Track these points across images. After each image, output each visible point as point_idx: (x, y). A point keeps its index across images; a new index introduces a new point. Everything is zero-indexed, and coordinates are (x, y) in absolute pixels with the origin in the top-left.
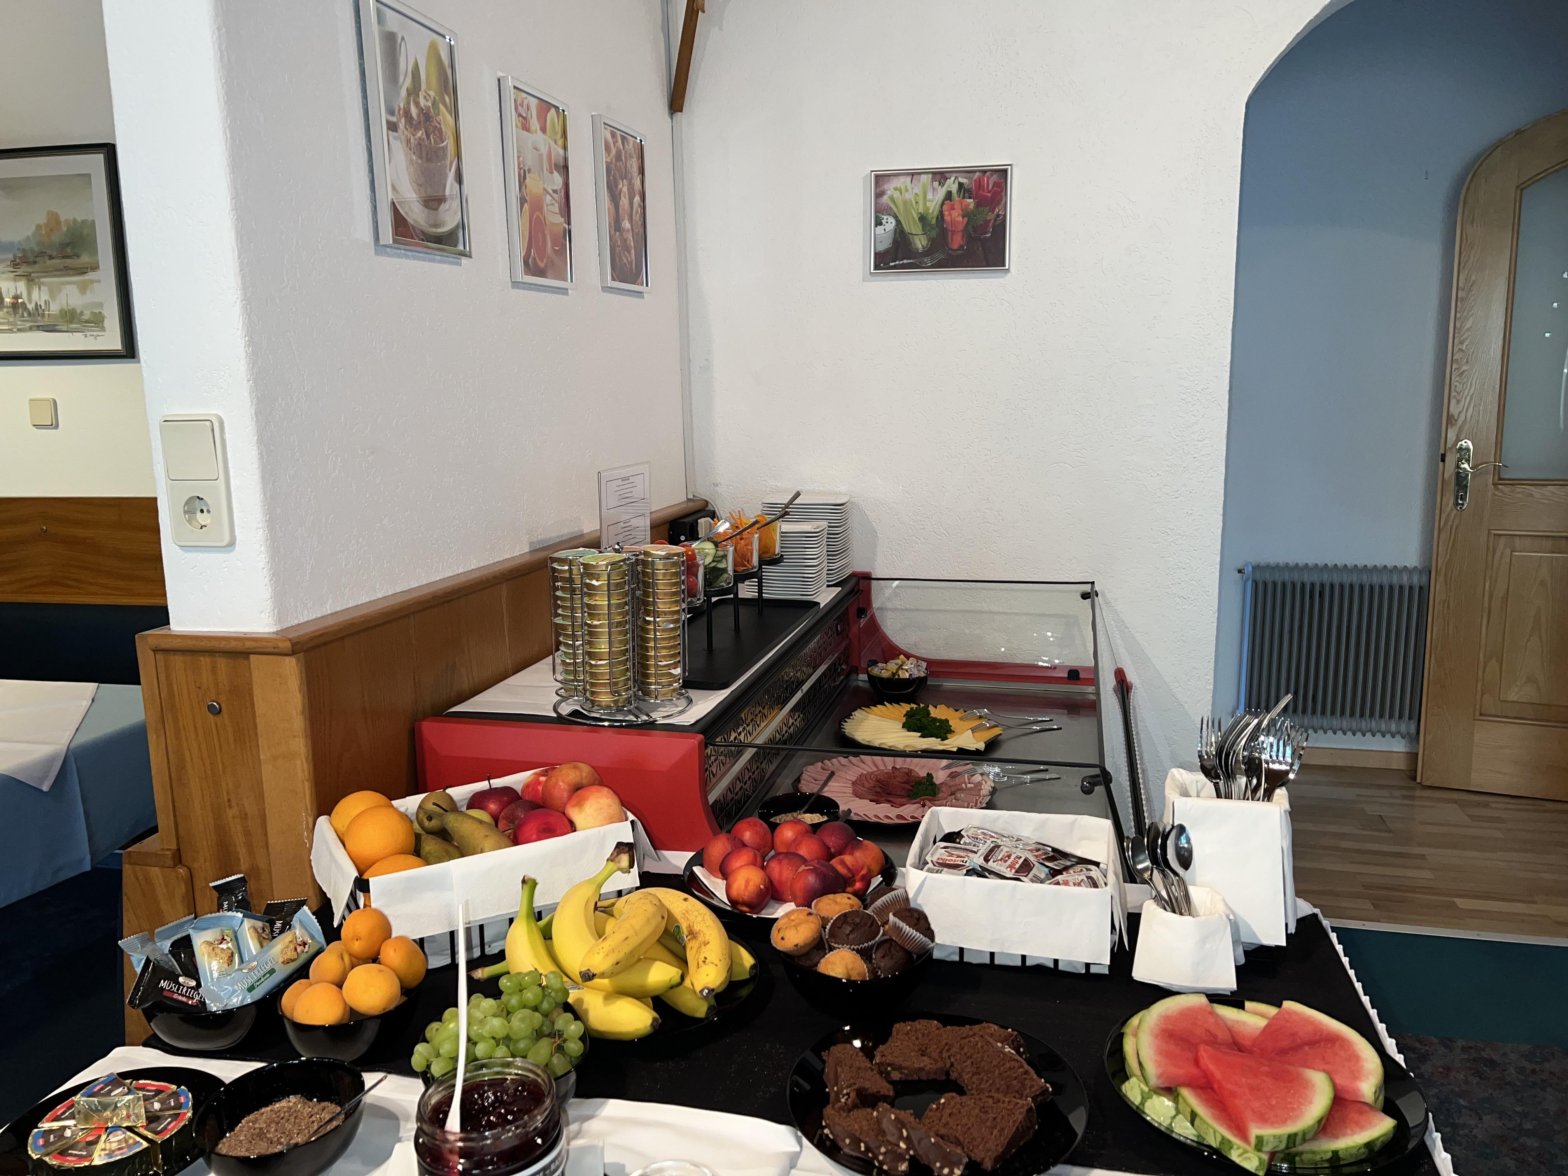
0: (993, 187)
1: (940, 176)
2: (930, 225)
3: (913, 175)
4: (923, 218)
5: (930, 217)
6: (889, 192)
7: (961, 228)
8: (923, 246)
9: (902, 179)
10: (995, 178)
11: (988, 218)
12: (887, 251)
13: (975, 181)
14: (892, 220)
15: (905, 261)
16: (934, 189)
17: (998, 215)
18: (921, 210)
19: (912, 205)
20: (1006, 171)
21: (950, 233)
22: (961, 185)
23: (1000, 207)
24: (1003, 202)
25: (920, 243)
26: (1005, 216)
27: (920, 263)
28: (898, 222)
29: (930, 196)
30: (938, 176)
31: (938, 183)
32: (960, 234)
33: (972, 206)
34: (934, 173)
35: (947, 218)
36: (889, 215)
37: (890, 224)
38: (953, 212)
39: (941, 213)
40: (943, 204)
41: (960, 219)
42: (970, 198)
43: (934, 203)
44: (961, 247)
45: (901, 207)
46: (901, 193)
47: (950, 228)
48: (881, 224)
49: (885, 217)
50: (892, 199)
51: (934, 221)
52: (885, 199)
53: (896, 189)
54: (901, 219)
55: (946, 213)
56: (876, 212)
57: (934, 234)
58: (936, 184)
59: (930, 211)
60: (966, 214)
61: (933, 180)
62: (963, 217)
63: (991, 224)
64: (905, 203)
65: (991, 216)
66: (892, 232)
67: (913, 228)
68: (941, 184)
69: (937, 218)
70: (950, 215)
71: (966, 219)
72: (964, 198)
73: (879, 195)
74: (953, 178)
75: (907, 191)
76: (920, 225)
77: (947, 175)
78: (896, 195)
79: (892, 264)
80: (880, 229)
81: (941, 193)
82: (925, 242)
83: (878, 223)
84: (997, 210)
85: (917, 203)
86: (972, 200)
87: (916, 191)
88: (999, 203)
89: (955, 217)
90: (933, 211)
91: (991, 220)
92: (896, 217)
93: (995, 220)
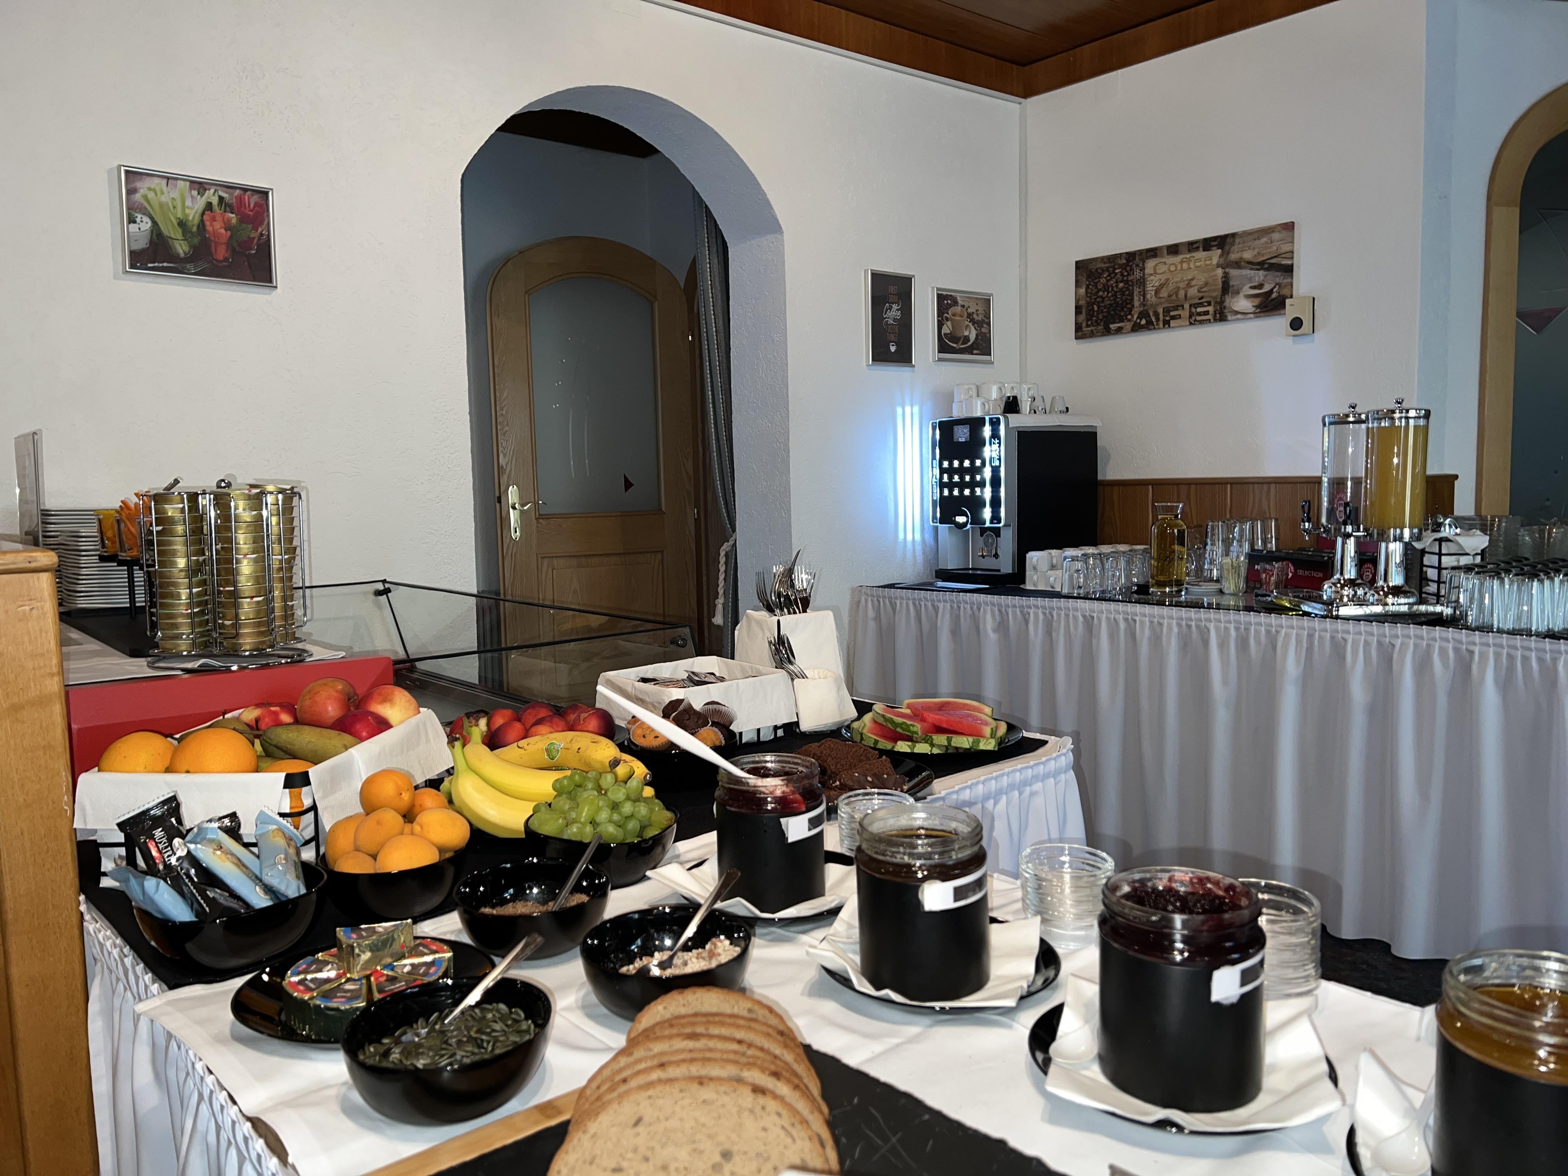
0: (254, 207)
1: (200, 186)
2: (191, 232)
3: (168, 178)
4: (182, 224)
5: (190, 224)
6: (141, 191)
7: (224, 240)
8: (184, 252)
9: (157, 180)
10: (255, 198)
11: (252, 235)
12: (142, 252)
13: (236, 197)
14: (146, 219)
15: (165, 264)
16: (192, 196)
17: (262, 235)
18: (180, 215)
19: (169, 208)
20: (266, 193)
21: (213, 244)
22: (221, 199)
23: (263, 227)
24: (266, 222)
25: (181, 248)
26: (269, 236)
27: (183, 268)
28: (154, 223)
29: (188, 203)
30: (196, 186)
31: (196, 192)
32: (224, 247)
33: (234, 221)
34: (192, 182)
35: (209, 228)
36: (144, 214)
37: (145, 224)
38: (214, 223)
39: (202, 221)
40: (203, 214)
41: (223, 231)
42: (232, 213)
43: (194, 211)
44: (226, 259)
45: (157, 208)
46: (156, 194)
47: (212, 238)
48: (135, 222)
49: (139, 216)
50: (145, 197)
51: (195, 229)
52: (138, 197)
53: (150, 189)
54: (156, 219)
55: (208, 223)
56: (128, 209)
57: (196, 241)
58: (195, 193)
59: (190, 218)
60: (228, 227)
61: (191, 188)
62: (226, 230)
63: (256, 241)
64: (161, 205)
65: (254, 234)
66: (148, 232)
67: (171, 231)
68: (201, 193)
69: (198, 226)
70: (212, 225)
71: (229, 233)
72: (225, 211)
73: (131, 192)
74: (212, 191)
75: (162, 193)
76: (180, 230)
77: (206, 186)
78: (151, 195)
79: (150, 265)
80: (133, 228)
81: (201, 203)
82: (186, 249)
83: (132, 220)
84: (260, 229)
85: (174, 207)
86: (234, 215)
87: (172, 195)
88: (261, 223)
89: (217, 228)
90: (194, 218)
91: (254, 238)
92: (152, 218)
93: (259, 239)
